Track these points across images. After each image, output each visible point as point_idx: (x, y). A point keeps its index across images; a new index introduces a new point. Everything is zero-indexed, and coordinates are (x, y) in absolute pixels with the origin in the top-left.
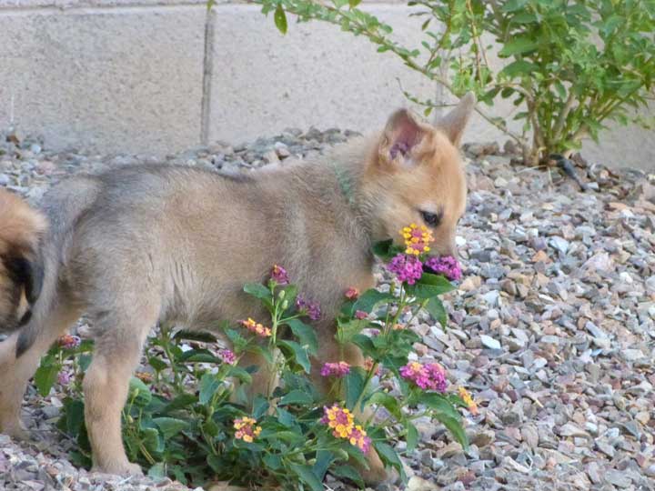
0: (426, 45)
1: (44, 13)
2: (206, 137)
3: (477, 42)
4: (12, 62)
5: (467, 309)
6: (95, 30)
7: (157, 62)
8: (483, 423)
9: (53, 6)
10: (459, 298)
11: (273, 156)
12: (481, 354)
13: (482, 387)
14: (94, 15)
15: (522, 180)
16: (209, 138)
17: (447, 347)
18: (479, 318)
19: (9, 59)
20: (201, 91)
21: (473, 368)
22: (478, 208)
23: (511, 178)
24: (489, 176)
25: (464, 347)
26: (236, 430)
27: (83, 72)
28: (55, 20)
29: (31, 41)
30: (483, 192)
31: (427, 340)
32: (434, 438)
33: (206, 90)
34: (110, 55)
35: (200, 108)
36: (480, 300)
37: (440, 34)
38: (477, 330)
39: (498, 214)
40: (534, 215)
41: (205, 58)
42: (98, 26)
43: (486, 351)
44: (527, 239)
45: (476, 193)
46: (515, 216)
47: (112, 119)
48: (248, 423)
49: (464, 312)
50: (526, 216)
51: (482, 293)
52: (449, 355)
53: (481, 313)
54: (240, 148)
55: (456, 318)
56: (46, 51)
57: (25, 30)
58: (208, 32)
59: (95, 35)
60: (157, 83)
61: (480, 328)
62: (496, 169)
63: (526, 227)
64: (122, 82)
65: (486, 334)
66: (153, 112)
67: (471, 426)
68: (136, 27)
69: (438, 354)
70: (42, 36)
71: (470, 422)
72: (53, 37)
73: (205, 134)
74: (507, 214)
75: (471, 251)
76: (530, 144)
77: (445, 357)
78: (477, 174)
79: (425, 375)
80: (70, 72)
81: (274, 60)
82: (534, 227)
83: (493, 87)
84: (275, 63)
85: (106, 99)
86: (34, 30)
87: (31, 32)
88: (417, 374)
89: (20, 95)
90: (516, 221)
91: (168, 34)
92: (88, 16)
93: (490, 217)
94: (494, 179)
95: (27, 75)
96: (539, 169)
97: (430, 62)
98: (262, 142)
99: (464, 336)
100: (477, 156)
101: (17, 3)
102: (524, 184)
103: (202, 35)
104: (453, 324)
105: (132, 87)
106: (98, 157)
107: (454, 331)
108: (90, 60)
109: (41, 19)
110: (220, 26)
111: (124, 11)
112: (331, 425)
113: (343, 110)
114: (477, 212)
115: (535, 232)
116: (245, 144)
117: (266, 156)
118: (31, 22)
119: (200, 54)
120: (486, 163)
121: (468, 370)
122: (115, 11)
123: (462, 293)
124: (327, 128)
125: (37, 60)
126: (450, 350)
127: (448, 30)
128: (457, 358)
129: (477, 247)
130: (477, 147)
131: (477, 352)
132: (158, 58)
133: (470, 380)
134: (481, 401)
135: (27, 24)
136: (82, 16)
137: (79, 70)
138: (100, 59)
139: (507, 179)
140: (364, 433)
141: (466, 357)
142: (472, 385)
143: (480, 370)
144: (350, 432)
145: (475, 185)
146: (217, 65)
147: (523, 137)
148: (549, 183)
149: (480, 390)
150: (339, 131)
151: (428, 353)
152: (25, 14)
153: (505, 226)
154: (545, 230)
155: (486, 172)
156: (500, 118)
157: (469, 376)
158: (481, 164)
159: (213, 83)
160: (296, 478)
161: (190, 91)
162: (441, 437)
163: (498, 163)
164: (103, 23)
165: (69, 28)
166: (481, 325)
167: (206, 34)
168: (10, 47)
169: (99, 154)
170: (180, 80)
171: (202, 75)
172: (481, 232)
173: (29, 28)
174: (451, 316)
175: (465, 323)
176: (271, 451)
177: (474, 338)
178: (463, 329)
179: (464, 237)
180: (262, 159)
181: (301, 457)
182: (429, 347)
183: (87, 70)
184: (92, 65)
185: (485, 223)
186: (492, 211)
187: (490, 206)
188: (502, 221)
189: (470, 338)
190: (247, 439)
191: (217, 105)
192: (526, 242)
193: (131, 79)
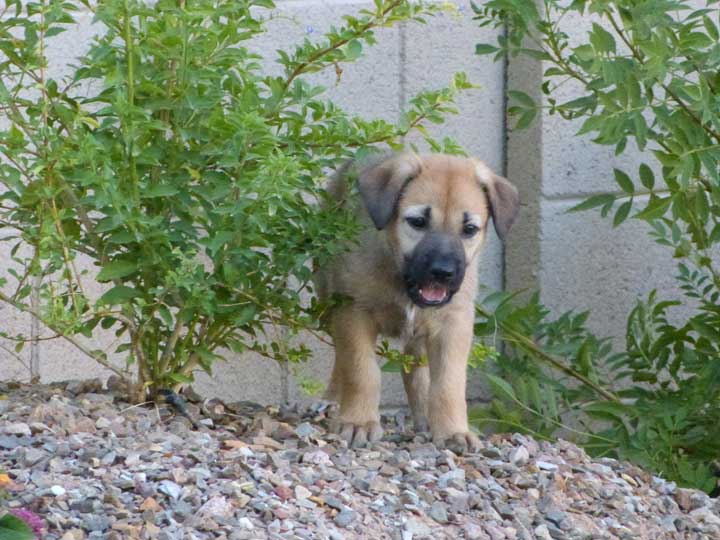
0: (12, 271)
3: (70, 266)
15: (127, 419)
22: (77, 453)
23: (114, 418)
24: (89, 416)
30: (83, 435)
37: (27, 259)
39: (101, 458)
40: (141, 458)
44: (134, 485)
45: (75, 436)
46: (119, 460)
50: (132, 459)
62: (98, 408)
63: (133, 472)
74: (110, 458)
75: (71, 502)
76: (135, 379)
78: (76, 415)
82: (141, 471)
83: (92, 317)
90: (121, 466)
93: (91, 462)
94: (96, 419)
96: (147, 406)
97: (18, 291)
100: (76, 395)
102: (129, 423)
114: (76, 457)
115: (143, 476)
120: (86, 402)
127: (37, 255)
129: (78, 496)
130: (76, 385)
139: (110, 419)
145: (74, 426)
147: (126, 372)
148: (157, 422)
153: (109, 471)
154: (153, 474)
155: (87, 412)
156: (100, 351)
158: (80, 404)
163: (100, 402)
172: (83, 480)
179: (63, 486)
185: (87, 469)
186: (94, 455)
187: (91, 450)
188: (106, 466)
192: (133, 488)
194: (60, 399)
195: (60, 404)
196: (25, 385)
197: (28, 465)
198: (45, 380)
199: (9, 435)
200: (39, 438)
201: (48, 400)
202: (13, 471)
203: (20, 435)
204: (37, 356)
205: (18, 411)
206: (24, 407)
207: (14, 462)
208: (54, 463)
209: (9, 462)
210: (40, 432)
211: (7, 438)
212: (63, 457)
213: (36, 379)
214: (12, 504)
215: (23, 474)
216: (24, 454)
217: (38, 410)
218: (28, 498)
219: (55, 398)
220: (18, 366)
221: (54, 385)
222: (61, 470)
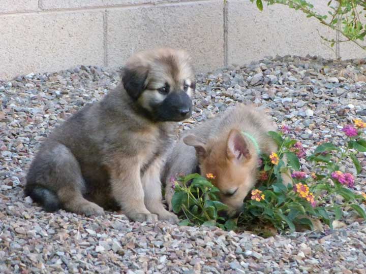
0: (330, 13)
1: (146, 6)
3: (355, 10)
6: (171, 14)
9: (150, 3)
11: (259, 70)
14: (170, 6)
16: (228, 63)
20: (223, 40)
22: (359, 90)
24: (363, 74)
27: (166, 34)
28: (151, 10)
29: (140, 20)
30: (361, 82)
33: (226, 40)
34: (178, 25)
35: (223, 48)
41: (224, 25)
42: (172, 12)
45: (358, 83)
48: (258, 192)
54: (243, 66)
56: (148, 25)
57: (137, 15)
59: (171, 16)
60: (202, 37)
66: (200, 51)
68: (190, 12)
70: (145, 18)
72: (151, 18)
73: (226, 61)
75: (357, 111)
78: (358, 74)
81: (257, 23)
84: (258, 25)
87: (140, 16)
91: (206, 14)
92: (167, 7)
95: (139, 36)
97: (333, 21)
98: (253, 63)
100: (357, 65)
101: (133, 3)
103: (222, 13)
108: (169, 28)
109: (144, 10)
112: (298, 191)
113: (292, 46)
114: (359, 92)
116: (246, 65)
117: (256, 70)
118: (140, 11)
119: (222, 23)
120: (362, 68)
124: (284, 55)
127: (340, 5)
129: (360, 109)
130: (357, 61)
140: (313, 197)
144: (307, 195)
145: (357, 79)
146: (230, 27)
155: (362, 72)
158: (359, 69)
159: (228, 37)
161: (217, 41)
164: (174, 10)
165: (158, 13)
167: (224, 13)
168: (130, 24)
170: (213, 35)
171: (223, 32)
172: (361, 101)
173: (139, 14)
179: (353, 104)
180: (254, 71)
183: (168, 33)
184: (170, 30)
185: (363, 97)
187: (364, 89)
190: (258, 199)
191: (231, 47)
193: (189, 37)
194: (351, 67)
195: (351, 69)
196: (335, 61)
197: (338, 95)
198: (343, 59)
199: (329, 82)
200: (342, 84)
201: (346, 67)
202: (331, 98)
203: (334, 83)
204: (339, 48)
205: (333, 72)
206: (335, 71)
207: (332, 94)
208: (349, 94)
209: (330, 94)
210: (343, 81)
211: (329, 84)
212: (353, 92)
213: (339, 59)
214: (331, 112)
215: (336, 99)
216: (336, 91)
217: (341, 72)
218: (338, 109)
219: (348, 66)
220: (331, 52)
221: (347, 61)
222: (352, 98)
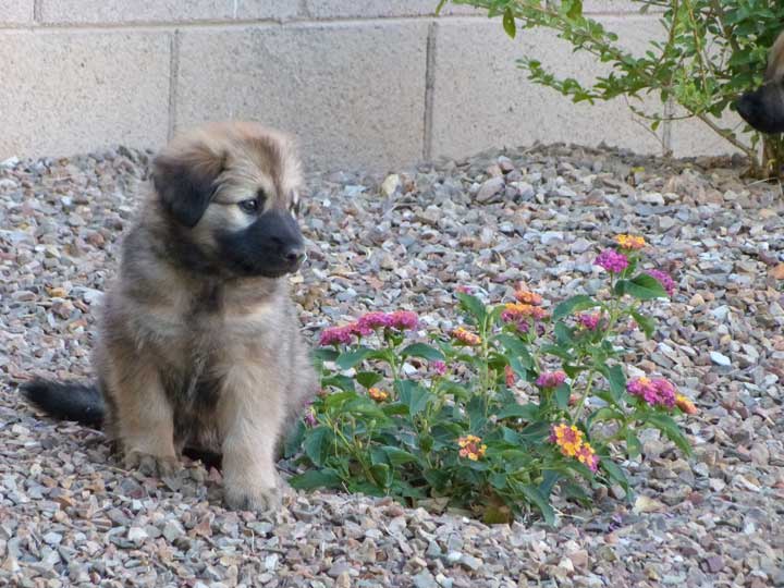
0: (650, 54)
1: (262, 27)
2: (429, 151)
3: (702, 53)
4: (230, 78)
5: (696, 325)
6: (314, 44)
7: (378, 76)
8: (712, 441)
9: (272, 20)
10: (688, 314)
11: (496, 171)
12: (711, 370)
13: (711, 404)
14: (313, 28)
15: (752, 193)
16: (432, 154)
17: (675, 363)
18: (708, 333)
19: (227, 74)
20: (423, 106)
21: (702, 385)
22: (707, 222)
23: (741, 191)
24: (718, 189)
25: (693, 364)
26: (461, 448)
27: (302, 86)
28: (273, 34)
29: (249, 56)
30: (712, 205)
31: (655, 357)
32: (662, 456)
33: (429, 105)
34: (329, 69)
35: (422, 122)
36: (709, 315)
37: (663, 43)
38: (706, 346)
39: (728, 227)
40: (764, 229)
41: (427, 72)
42: (317, 40)
43: (716, 367)
44: (757, 252)
45: (705, 207)
46: (745, 230)
47: (332, 135)
48: (473, 441)
49: (694, 328)
50: (757, 229)
51: (711, 308)
52: (677, 372)
53: (710, 329)
54: (463, 162)
55: (684, 334)
56: (265, 65)
57: (243, 44)
58: (430, 45)
59: (313, 48)
60: (378, 97)
61: (709, 344)
62: (725, 182)
63: (756, 241)
64: (342, 96)
65: (715, 350)
66: (374, 127)
67: (701, 445)
68: (356, 41)
69: (666, 371)
70: (260, 50)
71: (699, 440)
72: (272, 52)
73: (427, 150)
74: (736, 228)
76: (760, 158)
77: (673, 375)
78: (705, 187)
79: (653, 389)
80: (289, 87)
81: (498, 73)
82: (764, 241)
83: (721, 99)
84: (499, 77)
85: (326, 114)
86: (251, 45)
87: (248, 47)
88: (645, 388)
89: (238, 112)
90: (746, 235)
91: (389, 47)
92: (307, 29)
93: (719, 230)
94: (724, 192)
95: (244, 90)
96: (770, 181)
98: (484, 156)
99: (693, 352)
100: (705, 169)
101: (235, 17)
102: (754, 196)
103: (424, 48)
104: (682, 340)
105: (352, 102)
106: (318, 173)
107: (682, 347)
108: (310, 74)
109: (258, 33)
110: (442, 38)
111: (343, 24)
112: (559, 442)
113: (568, 124)
114: (706, 226)
115: (766, 245)
116: (468, 158)
117: (489, 170)
118: (249, 36)
119: (422, 68)
120: (715, 176)
121: (697, 388)
122: (335, 24)
123: (690, 308)
124: (552, 142)
125: (255, 76)
126: (679, 366)
128: (686, 375)
130: (703, 159)
131: (707, 368)
132: (379, 72)
133: (700, 397)
134: (709, 418)
135: (245, 38)
136: (301, 30)
137: (298, 85)
138: (320, 74)
139: (738, 194)
140: (592, 451)
141: (694, 375)
142: (701, 402)
143: (709, 387)
144: (579, 450)
145: (704, 198)
146: (440, 78)
147: (753, 149)
148: (780, 196)
149: (709, 408)
150: (564, 145)
151: (657, 370)
152: (242, 28)
153: (735, 240)
154: (776, 243)
155: (715, 185)
156: (729, 130)
157: (698, 393)
158: (710, 178)
159: (435, 97)
160: (522, 497)
161: (412, 106)
162: (670, 455)
163: (728, 176)
164: (322, 36)
165: (287, 41)
166: (711, 341)
167: (428, 48)
168: (228, 62)
169: (319, 170)
170: (402, 94)
171: (424, 88)
173: (247, 42)
174: (679, 333)
175: (694, 339)
176: (496, 470)
177: (703, 355)
178: (692, 345)
180: (485, 173)
181: (526, 476)
182: (657, 364)
183: (306, 85)
184: (312, 79)
186: (722, 224)
187: (718, 219)
188: (732, 235)
189: (699, 355)
190: (472, 456)
191: (440, 120)
192: (756, 255)
193: (351, 94)
194: (691, 172)
195: (691, 177)
196: (659, 159)
197: (661, 231)
198: (676, 155)
199: (644, 203)
200: (672, 207)
201: (681, 173)
202: (648, 236)
203: (655, 204)
204: (669, 134)
205: (652, 182)
206: (658, 179)
207: (649, 228)
208: (685, 230)
209: (644, 228)
210: (673, 201)
211: (642, 206)
212: (693, 225)
213: (669, 154)
214: (646, 266)
215: (656, 238)
216: (658, 221)
217: (671, 181)
218: (661, 261)
219: (687, 171)
220: (652, 140)
221: (685, 160)
222: (690, 237)
